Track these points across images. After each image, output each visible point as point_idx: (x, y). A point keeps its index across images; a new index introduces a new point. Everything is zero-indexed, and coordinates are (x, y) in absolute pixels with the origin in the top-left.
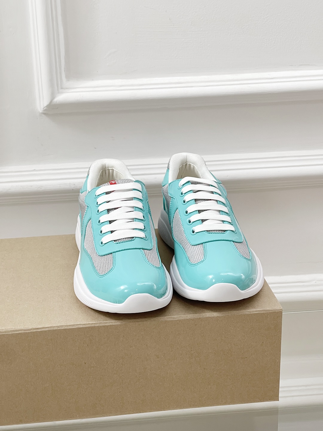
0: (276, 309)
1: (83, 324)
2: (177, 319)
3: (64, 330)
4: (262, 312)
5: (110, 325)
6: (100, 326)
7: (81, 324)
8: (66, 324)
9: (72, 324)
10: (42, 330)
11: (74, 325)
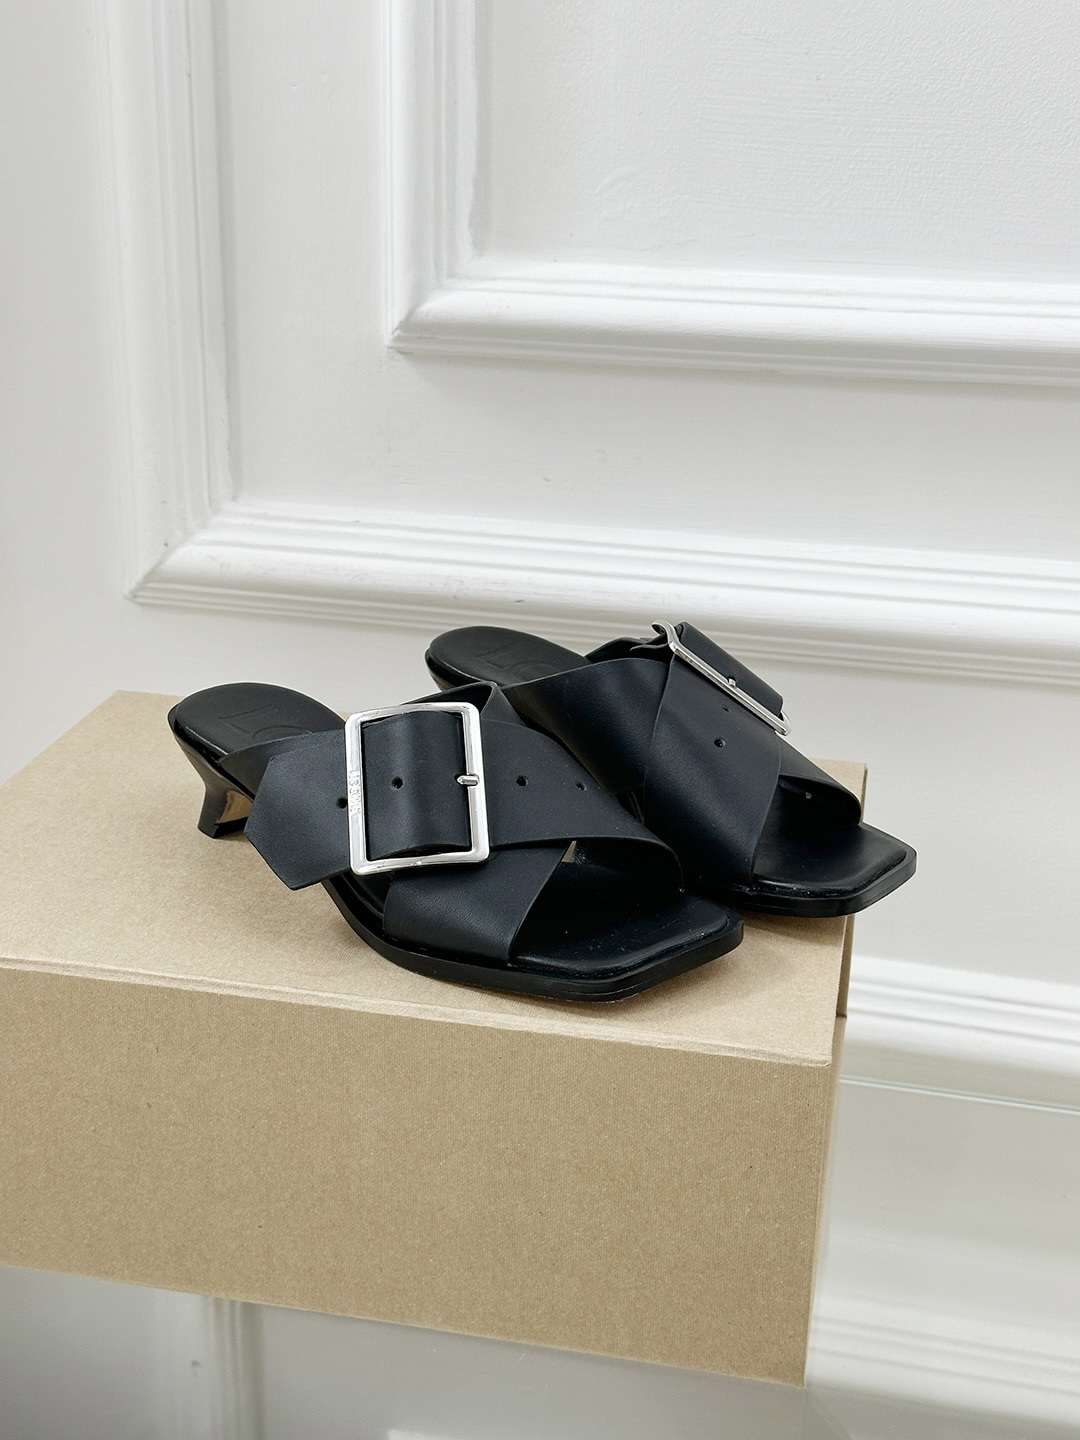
0: (806, 1056)
1: (145, 975)
2: (452, 1021)
3: (83, 980)
4: (753, 1058)
5: (231, 997)
6: (197, 992)
7: (140, 974)
8: (92, 965)
9: (112, 968)
10: (18, 967)
11: (115, 971)
